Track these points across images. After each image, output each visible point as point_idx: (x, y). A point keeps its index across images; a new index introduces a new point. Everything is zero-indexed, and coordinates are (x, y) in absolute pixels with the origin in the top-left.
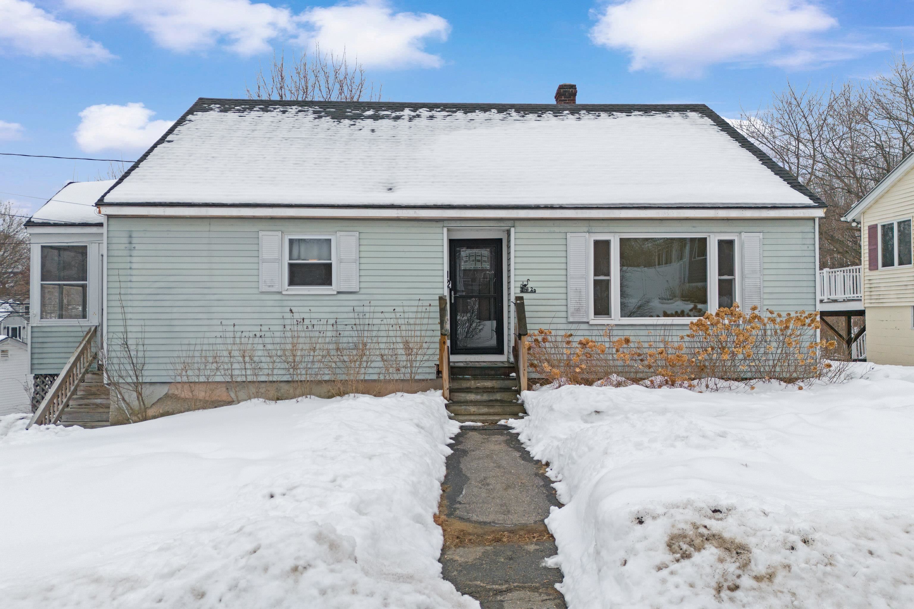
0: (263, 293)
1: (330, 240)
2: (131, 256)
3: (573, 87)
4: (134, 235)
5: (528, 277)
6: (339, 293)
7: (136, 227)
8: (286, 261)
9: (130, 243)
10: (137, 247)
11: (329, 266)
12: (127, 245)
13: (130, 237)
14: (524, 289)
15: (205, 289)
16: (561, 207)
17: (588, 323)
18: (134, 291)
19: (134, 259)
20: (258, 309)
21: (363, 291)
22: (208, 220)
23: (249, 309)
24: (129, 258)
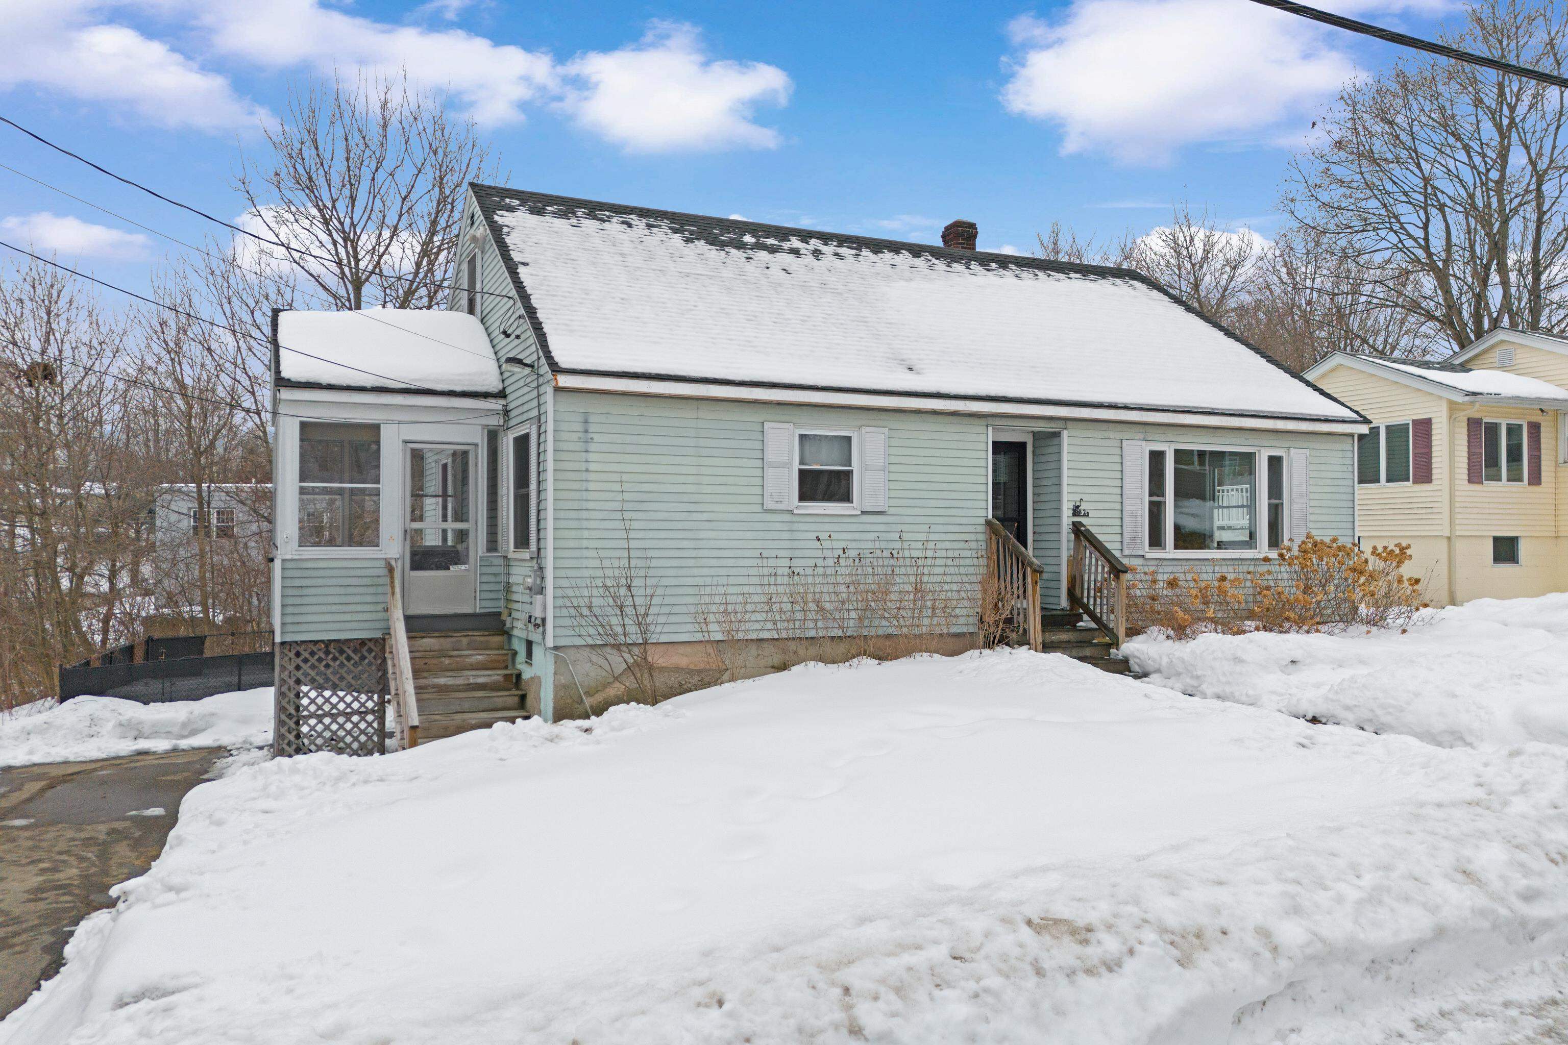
0: (767, 511)
1: (848, 439)
2: (587, 451)
3: (972, 226)
4: (592, 419)
5: (1081, 496)
6: (863, 513)
7: (594, 406)
8: (796, 467)
9: (586, 431)
10: (595, 436)
11: (848, 474)
12: (581, 435)
13: (586, 422)
14: (1076, 511)
15: (691, 505)
16: (1126, 408)
17: (1143, 556)
18: (591, 505)
19: (592, 457)
20: (761, 535)
21: (892, 511)
22: (695, 402)
23: (749, 535)
24: (584, 454)
